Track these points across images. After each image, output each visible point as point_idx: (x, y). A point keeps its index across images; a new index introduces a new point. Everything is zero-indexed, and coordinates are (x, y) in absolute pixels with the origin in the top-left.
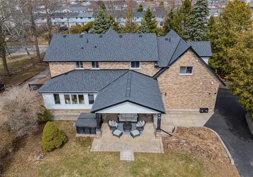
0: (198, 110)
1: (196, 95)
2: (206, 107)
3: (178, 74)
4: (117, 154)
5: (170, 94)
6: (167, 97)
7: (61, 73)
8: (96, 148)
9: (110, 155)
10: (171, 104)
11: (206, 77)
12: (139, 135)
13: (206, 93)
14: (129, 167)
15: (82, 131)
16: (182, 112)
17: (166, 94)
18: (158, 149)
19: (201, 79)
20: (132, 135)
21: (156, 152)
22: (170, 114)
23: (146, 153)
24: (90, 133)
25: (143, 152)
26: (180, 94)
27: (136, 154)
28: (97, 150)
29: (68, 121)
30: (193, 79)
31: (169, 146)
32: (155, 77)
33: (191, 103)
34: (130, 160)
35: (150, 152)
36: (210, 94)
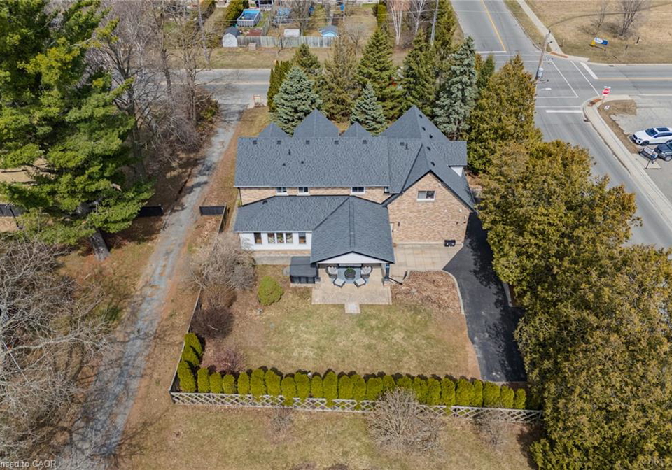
0: (443, 242)
1: (440, 225)
2: (453, 239)
3: (415, 200)
4: (342, 307)
5: (404, 224)
6: (401, 227)
7: (256, 200)
8: (317, 300)
9: (334, 309)
10: (405, 236)
11: (453, 204)
12: (364, 284)
13: (453, 222)
14: (355, 320)
15: (298, 280)
16: (419, 246)
17: (399, 225)
18: (386, 300)
19: (446, 205)
20: (356, 284)
21: (384, 303)
22: (405, 249)
23: (372, 305)
24: (307, 282)
25: (369, 303)
26: (419, 224)
27: (361, 306)
28: (319, 303)
29: (274, 266)
30: (435, 206)
31: (398, 296)
32: (385, 204)
33: (433, 234)
34: (356, 312)
35: (377, 303)
36: (457, 223)
